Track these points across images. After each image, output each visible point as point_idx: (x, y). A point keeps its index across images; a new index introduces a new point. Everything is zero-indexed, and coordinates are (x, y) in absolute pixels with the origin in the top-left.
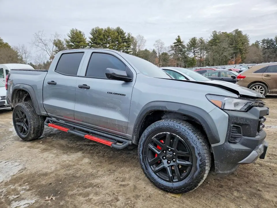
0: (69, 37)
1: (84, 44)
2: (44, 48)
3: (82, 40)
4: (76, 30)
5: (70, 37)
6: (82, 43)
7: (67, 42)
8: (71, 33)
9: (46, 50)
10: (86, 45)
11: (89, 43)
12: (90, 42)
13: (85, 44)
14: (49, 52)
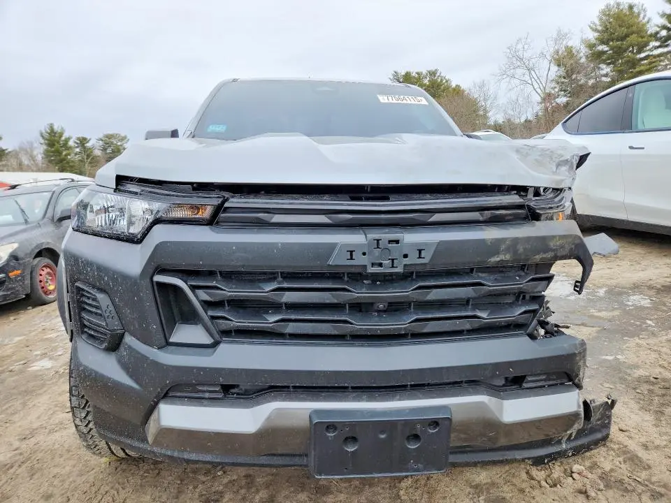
0: (596, 30)
1: (640, 39)
2: (527, 78)
3: (634, 28)
4: (618, 4)
5: (598, 31)
6: (633, 38)
7: (591, 46)
8: (601, 19)
9: (530, 82)
10: (645, 39)
11: (657, 33)
12: (664, 27)
13: (642, 37)
14: (536, 86)
